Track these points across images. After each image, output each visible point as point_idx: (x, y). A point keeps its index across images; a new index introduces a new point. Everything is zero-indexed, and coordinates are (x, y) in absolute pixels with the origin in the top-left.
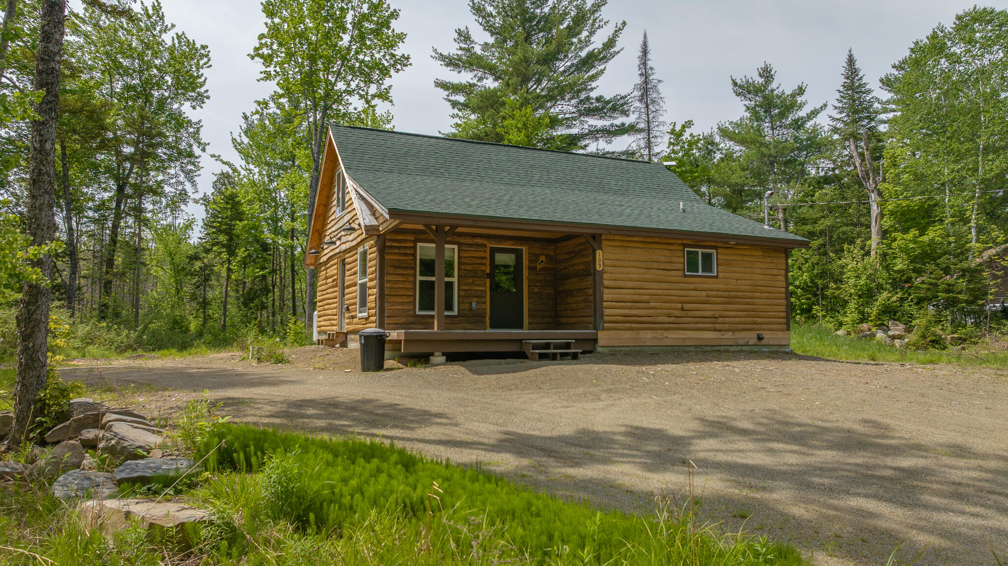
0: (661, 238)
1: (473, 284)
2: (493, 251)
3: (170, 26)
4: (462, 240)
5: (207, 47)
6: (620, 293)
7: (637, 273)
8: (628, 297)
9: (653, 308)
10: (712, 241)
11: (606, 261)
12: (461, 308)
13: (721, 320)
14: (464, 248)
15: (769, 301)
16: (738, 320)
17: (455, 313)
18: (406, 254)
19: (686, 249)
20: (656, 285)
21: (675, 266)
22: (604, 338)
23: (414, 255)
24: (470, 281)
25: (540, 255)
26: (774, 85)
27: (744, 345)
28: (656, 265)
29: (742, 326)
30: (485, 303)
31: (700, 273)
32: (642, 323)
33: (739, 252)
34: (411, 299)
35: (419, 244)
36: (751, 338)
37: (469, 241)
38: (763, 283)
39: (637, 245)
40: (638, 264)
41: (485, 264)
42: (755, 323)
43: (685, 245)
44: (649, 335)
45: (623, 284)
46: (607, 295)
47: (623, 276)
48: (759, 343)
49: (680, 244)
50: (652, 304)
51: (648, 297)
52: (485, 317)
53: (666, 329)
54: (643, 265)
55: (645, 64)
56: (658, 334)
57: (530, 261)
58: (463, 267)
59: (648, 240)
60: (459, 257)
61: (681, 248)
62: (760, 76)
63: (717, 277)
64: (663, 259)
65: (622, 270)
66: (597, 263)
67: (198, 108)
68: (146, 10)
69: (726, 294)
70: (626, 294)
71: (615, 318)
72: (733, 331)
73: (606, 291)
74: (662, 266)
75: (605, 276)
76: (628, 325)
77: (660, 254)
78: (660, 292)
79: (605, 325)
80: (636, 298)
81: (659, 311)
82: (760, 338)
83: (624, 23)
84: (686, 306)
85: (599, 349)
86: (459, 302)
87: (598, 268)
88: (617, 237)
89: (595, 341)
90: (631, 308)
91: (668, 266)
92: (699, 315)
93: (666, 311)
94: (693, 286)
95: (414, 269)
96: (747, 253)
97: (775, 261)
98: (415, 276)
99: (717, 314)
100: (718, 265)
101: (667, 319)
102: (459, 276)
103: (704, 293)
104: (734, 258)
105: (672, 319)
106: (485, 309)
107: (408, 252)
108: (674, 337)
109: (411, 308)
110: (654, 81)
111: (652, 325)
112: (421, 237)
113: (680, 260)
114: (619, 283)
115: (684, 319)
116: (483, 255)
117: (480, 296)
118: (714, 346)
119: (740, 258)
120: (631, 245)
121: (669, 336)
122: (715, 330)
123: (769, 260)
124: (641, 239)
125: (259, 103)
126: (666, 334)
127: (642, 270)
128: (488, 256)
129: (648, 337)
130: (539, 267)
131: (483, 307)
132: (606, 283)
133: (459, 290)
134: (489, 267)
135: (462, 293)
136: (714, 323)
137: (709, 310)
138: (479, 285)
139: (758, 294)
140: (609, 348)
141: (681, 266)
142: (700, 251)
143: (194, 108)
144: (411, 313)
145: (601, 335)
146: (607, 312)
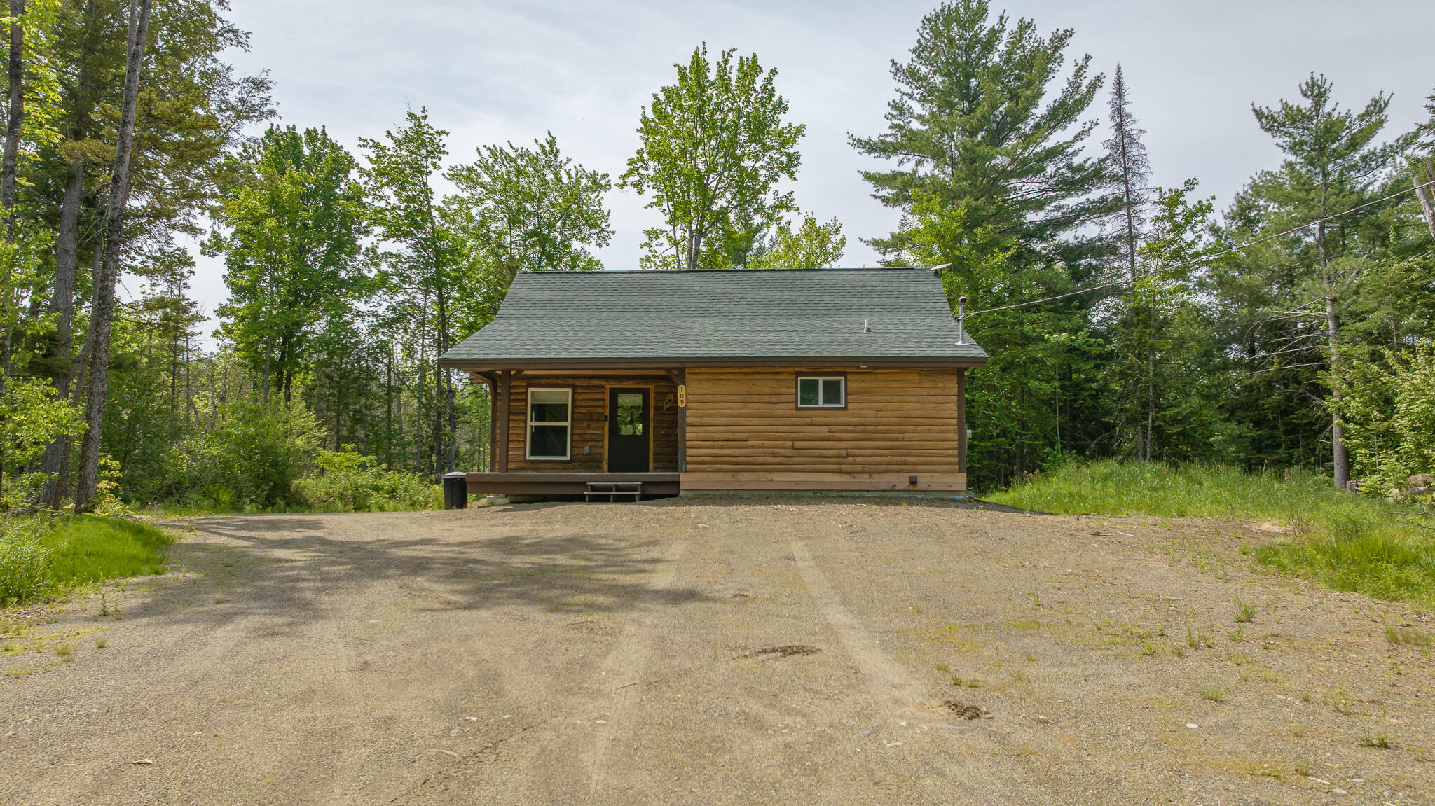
0: (763, 367)
1: (588, 427)
2: (614, 394)
3: (564, 161)
4: (577, 383)
5: (608, 175)
6: (707, 432)
7: (730, 409)
8: (716, 436)
9: (753, 447)
10: (838, 367)
11: (690, 397)
12: (575, 453)
13: (851, 459)
14: (579, 391)
15: (930, 436)
16: (878, 459)
17: (568, 458)
18: (519, 400)
19: (799, 378)
20: (757, 421)
21: (783, 398)
22: (687, 480)
23: (526, 400)
24: (585, 424)
25: (668, 393)
26: (1327, 108)
27: (889, 491)
28: (757, 398)
29: (884, 467)
30: (602, 447)
31: (821, 404)
32: (737, 464)
33: (881, 377)
34: (521, 445)
35: (530, 390)
36: (902, 481)
37: (585, 383)
38: (919, 412)
39: (731, 377)
40: (733, 398)
41: (603, 407)
42: (905, 463)
43: (798, 374)
44: (747, 477)
45: (712, 421)
46: (690, 433)
47: (712, 412)
48: (911, 488)
49: (791, 373)
50: (751, 443)
51: (746, 435)
52: (602, 462)
53: (770, 471)
54: (739, 398)
55: (1119, 109)
56: (763, 477)
57: (657, 401)
58: (578, 411)
59: (747, 370)
60: (573, 400)
61: (793, 377)
62: (1305, 95)
63: (845, 409)
64: (766, 390)
65: (711, 405)
66: (679, 399)
67: (604, 245)
68: (543, 148)
69: (860, 428)
70: (714, 432)
71: (700, 459)
72: (870, 473)
73: (688, 429)
74: (766, 398)
75: (688, 413)
76: (718, 466)
77: (763, 386)
78: (762, 428)
79: (688, 466)
80: (729, 435)
81: (760, 450)
82: (913, 482)
83: (1088, 58)
84: (797, 444)
85: (682, 493)
86: (572, 447)
87: (679, 404)
88: (703, 370)
89: (678, 483)
90: (722, 447)
91: (773, 399)
92: (817, 454)
93: (770, 450)
94: (808, 420)
95: (525, 414)
96: (895, 377)
97: (940, 385)
98: (525, 421)
99: (844, 452)
100: (847, 394)
101: (770, 459)
102: (573, 420)
103: (826, 429)
104: (873, 384)
105: (777, 460)
106: (602, 455)
107: (520, 397)
108: (783, 479)
109: (522, 453)
110: (1134, 132)
111: (751, 467)
112: (534, 381)
113: (790, 390)
114: (705, 420)
115: (795, 460)
116: (601, 397)
117: (598, 439)
118: (842, 491)
119: (884, 384)
120: (723, 377)
121: (776, 479)
122: (841, 472)
123: (929, 384)
124: (737, 370)
125: (647, 233)
126: (770, 476)
127: (738, 405)
128: (607, 397)
129: (747, 480)
130: (666, 406)
131: (600, 451)
132: (689, 420)
133: (572, 435)
134: (608, 409)
135: (576, 438)
136: (840, 464)
137: (833, 448)
138: (596, 429)
139: (912, 428)
140: (693, 493)
141: (792, 398)
142: (821, 379)
143: (600, 246)
144: (522, 458)
145: (684, 478)
146: (689, 452)
